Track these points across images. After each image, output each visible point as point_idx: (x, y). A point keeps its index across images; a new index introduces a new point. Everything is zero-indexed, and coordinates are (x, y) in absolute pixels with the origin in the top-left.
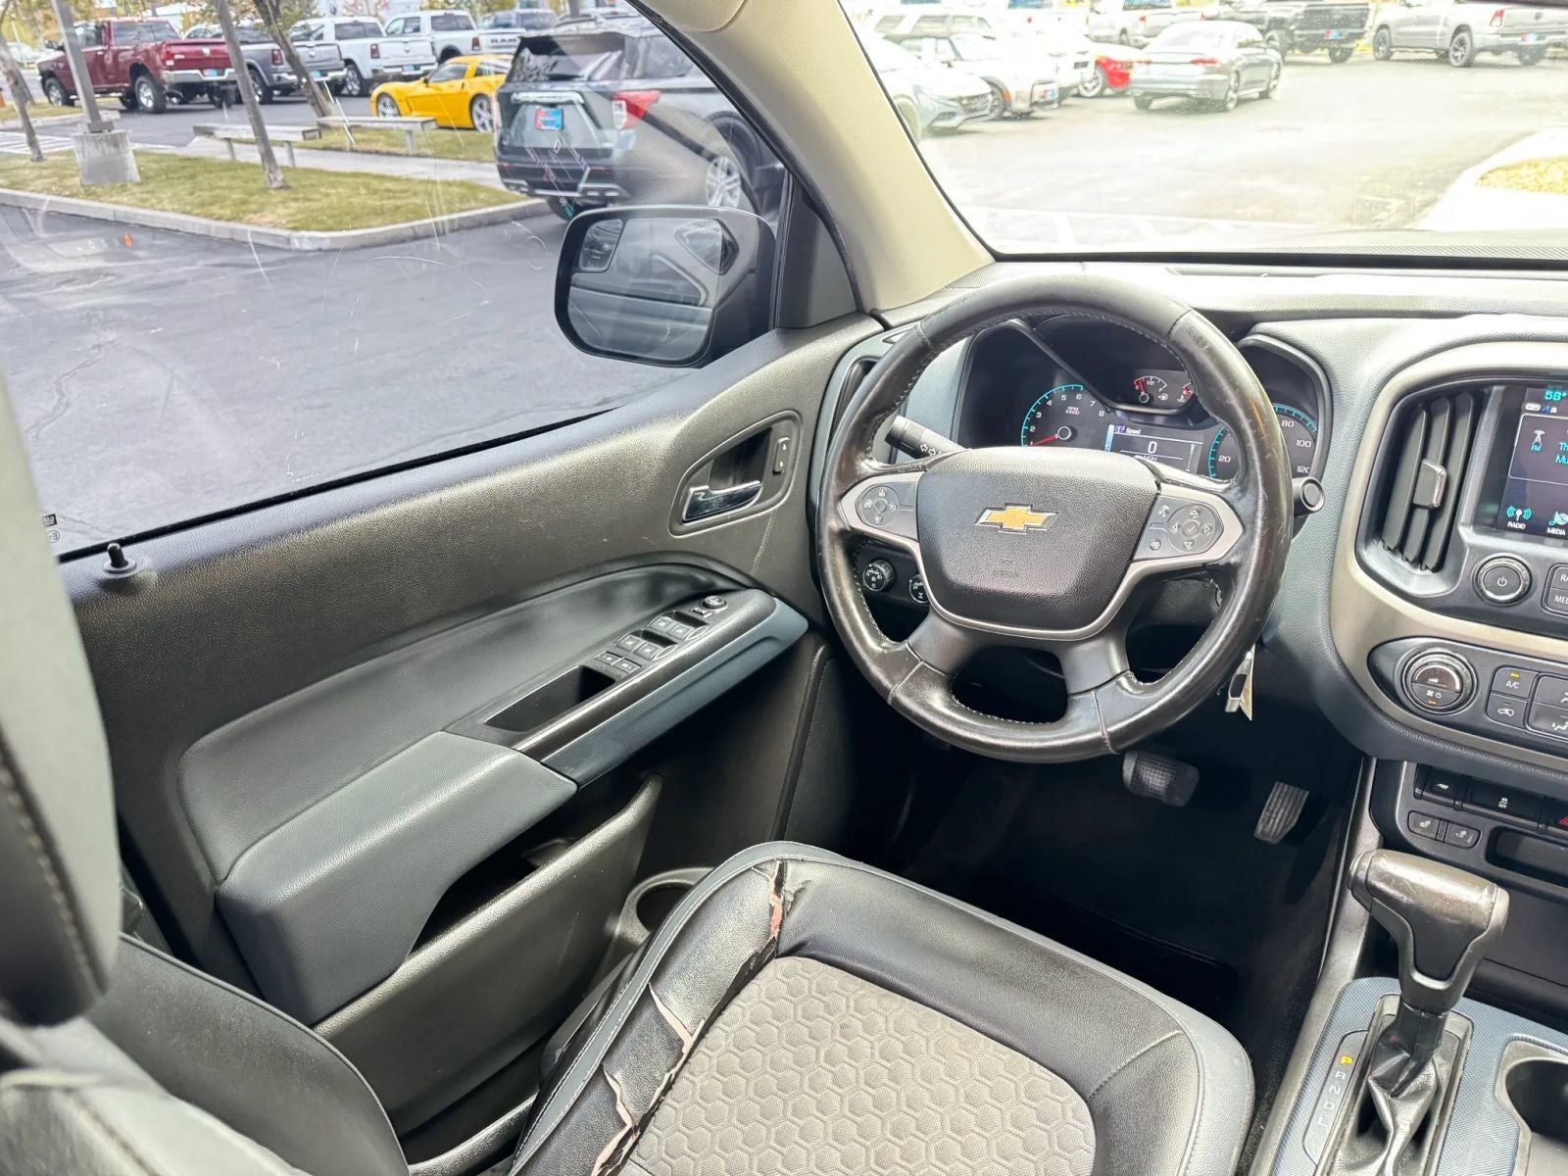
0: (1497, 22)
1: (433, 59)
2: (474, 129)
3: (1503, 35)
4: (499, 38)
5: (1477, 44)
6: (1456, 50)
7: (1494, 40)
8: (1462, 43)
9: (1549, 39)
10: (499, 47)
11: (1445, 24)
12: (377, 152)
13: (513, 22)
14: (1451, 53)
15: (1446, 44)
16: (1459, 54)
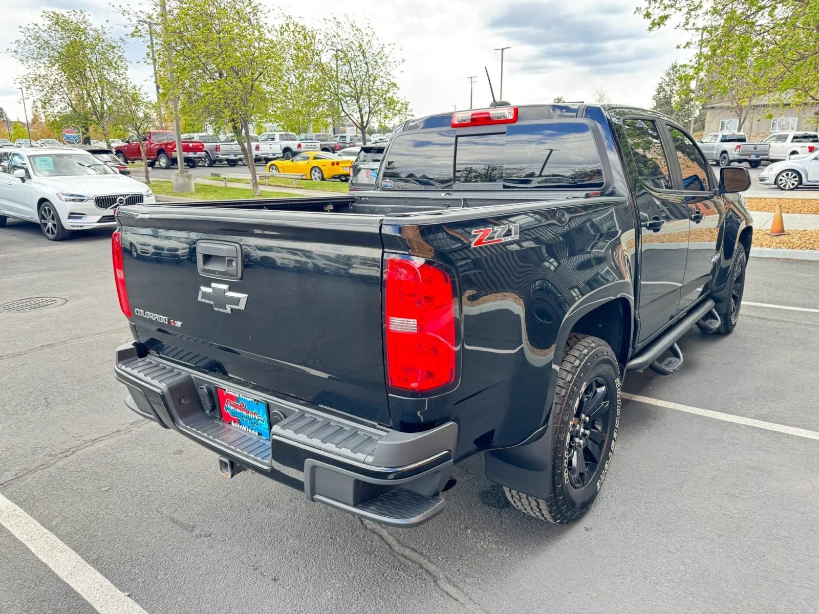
0: (738, 150)
1: (281, 152)
2: (312, 180)
3: (741, 155)
4: (309, 144)
5: (731, 158)
6: (722, 161)
7: (738, 157)
8: (724, 158)
9: (761, 157)
10: (309, 148)
11: (717, 150)
12: (280, 186)
13: (314, 138)
14: (721, 162)
15: (718, 158)
16: (723, 162)
